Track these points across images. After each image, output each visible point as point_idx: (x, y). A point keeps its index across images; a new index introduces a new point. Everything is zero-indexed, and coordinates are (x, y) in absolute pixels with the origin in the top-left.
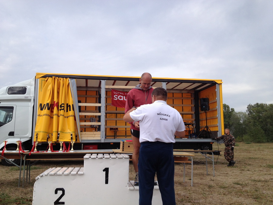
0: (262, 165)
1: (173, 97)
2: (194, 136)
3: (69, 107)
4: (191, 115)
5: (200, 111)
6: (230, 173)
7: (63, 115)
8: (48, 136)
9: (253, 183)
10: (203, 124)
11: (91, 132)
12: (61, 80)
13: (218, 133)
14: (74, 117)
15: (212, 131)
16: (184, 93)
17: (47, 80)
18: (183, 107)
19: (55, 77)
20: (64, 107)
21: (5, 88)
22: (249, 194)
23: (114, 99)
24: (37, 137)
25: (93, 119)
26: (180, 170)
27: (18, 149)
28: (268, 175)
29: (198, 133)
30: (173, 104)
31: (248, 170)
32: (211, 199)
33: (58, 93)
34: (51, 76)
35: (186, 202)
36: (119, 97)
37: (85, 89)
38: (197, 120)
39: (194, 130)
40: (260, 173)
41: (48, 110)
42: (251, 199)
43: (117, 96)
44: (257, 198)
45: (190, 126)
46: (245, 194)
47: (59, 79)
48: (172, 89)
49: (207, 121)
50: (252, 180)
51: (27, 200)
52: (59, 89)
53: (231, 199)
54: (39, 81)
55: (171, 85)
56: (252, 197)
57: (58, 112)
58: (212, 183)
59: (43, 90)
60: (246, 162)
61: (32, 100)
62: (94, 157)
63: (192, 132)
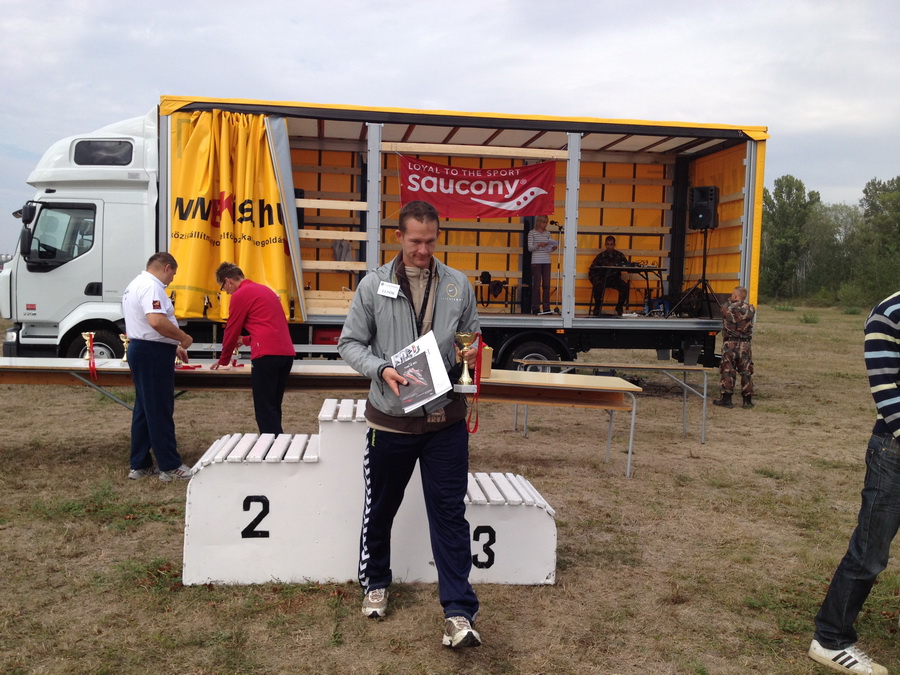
1: (604, 176)
2: (661, 309)
3: (266, 212)
4: (659, 238)
5: (687, 224)
6: (756, 432)
7: (250, 239)
8: (206, 301)
9: (816, 474)
10: (693, 270)
11: (335, 292)
14: (282, 244)
15: (717, 295)
16: (642, 164)
17: (196, 121)
18: (633, 210)
19: (219, 111)
20: (251, 210)
21: (64, 147)
22: (790, 510)
23: (409, 188)
25: (341, 246)
29: (676, 299)
30: (603, 200)
31: (817, 424)
32: (672, 524)
33: (232, 163)
34: (207, 107)
35: (598, 532)
36: (423, 181)
37: (315, 146)
38: (677, 256)
39: (663, 288)
40: (850, 433)
41: (203, 218)
42: (790, 527)
43: (418, 177)
44: (807, 527)
45: (652, 276)
46: (779, 511)
47: (234, 119)
48: (603, 150)
49: (708, 261)
50: (814, 462)
51: (164, 510)
52: (233, 150)
53: (732, 524)
54: (171, 122)
55: (597, 141)
56: (797, 520)
57: (234, 228)
58: (691, 468)
59: (184, 155)
60: (819, 392)
61: (153, 185)
62: (345, 416)
63: (658, 293)
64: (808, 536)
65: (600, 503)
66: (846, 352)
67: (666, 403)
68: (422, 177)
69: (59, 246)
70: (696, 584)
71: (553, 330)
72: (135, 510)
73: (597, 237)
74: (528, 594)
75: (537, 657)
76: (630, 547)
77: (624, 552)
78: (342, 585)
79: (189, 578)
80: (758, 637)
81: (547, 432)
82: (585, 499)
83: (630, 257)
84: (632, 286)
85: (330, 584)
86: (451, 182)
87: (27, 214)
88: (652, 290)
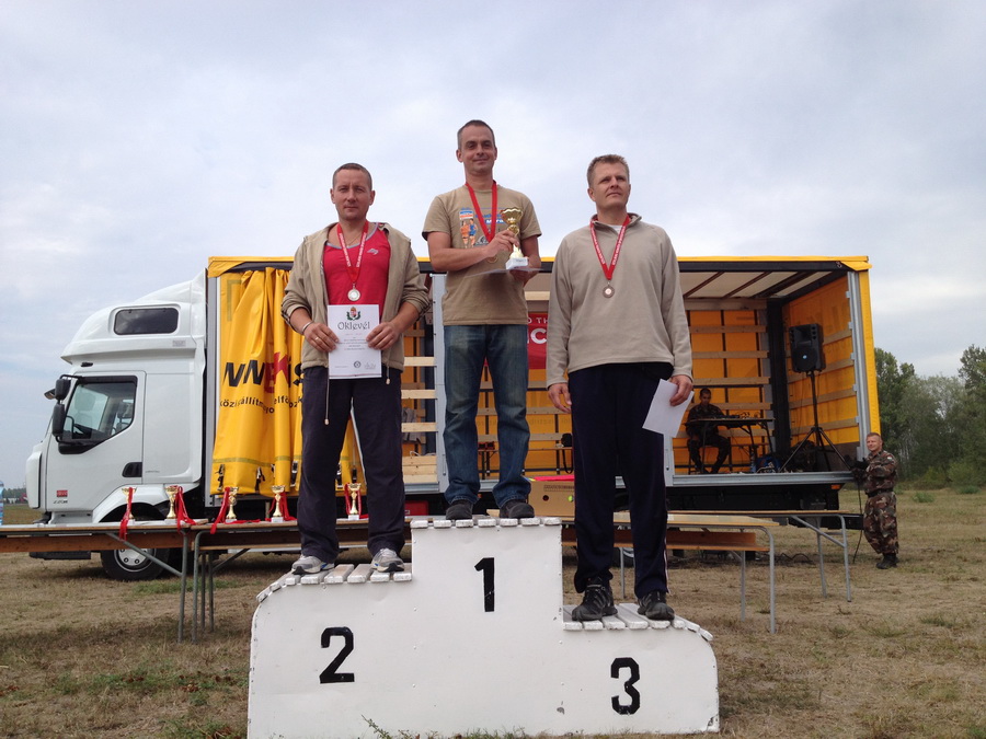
2: (771, 465)
4: (757, 389)
5: (789, 373)
6: (907, 590)
8: (259, 474)
10: (802, 422)
15: (836, 445)
16: (729, 310)
17: (249, 279)
18: (725, 360)
19: (273, 269)
22: (980, 653)
24: (221, 479)
26: (726, 584)
27: (171, 514)
29: (784, 455)
34: (259, 266)
35: (756, 681)
38: (781, 406)
39: (770, 444)
41: (255, 382)
45: (756, 429)
49: (818, 406)
51: (218, 679)
53: (916, 668)
54: (220, 284)
57: (290, 392)
58: (845, 622)
59: (235, 317)
61: (200, 353)
62: (443, 522)
63: (764, 449)
65: (748, 655)
69: (95, 427)
70: (899, 724)
79: (255, 737)
82: (730, 651)
83: (727, 411)
84: (733, 442)
87: (61, 390)
88: (757, 446)
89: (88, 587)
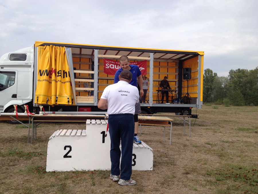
0: (233, 128)
1: (159, 65)
2: (176, 102)
3: (65, 74)
4: (175, 82)
5: (183, 79)
6: (204, 134)
7: (60, 81)
8: (47, 99)
9: (222, 144)
10: (185, 91)
11: (85, 97)
12: (58, 48)
13: (197, 99)
14: (70, 83)
15: (192, 98)
16: (170, 62)
17: (45, 48)
18: (168, 75)
19: (52, 45)
20: (61, 73)
21: (6, 56)
22: (216, 152)
23: (106, 67)
24: (38, 100)
25: (86, 84)
26: (162, 131)
27: (26, 112)
28: (236, 137)
30: (159, 72)
31: (220, 132)
32: (184, 156)
33: (56, 60)
34: (49, 44)
35: (163, 158)
36: (110, 66)
37: (79, 56)
38: (180, 87)
40: (230, 135)
41: (47, 75)
42: (216, 156)
43: (109, 64)
44: (221, 156)
45: (173, 93)
46: (213, 153)
47: (56, 48)
48: (159, 58)
49: (189, 88)
50: (220, 141)
51: (38, 154)
52: (56, 56)
53: (200, 156)
54: (38, 49)
55: (158, 55)
56: (218, 155)
57: (56, 78)
58: (187, 143)
59: (42, 58)
60: (220, 125)
61: (32, 66)
62: (94, 123)
63: (175, 97)
64: (221, 158)
65: (163, 151)
66: (226, 116)
67: (179, 127)
68: (110, 64)
69: (4, 84)
70: (192, 170)
71: (147, 107)
72: (30, 154)
73: (158, 82)
74: (146, 173)
75: (150, 187)
76: (173, 161)
77: (171, 162)
78: (92, 171)
79: (48, 170)
80: (210, 182)
81: (147, 134)
82: (159, 150)
85: (89, 171)
86: (118, 66)
88: (173, 97)
89: (3, 126)
